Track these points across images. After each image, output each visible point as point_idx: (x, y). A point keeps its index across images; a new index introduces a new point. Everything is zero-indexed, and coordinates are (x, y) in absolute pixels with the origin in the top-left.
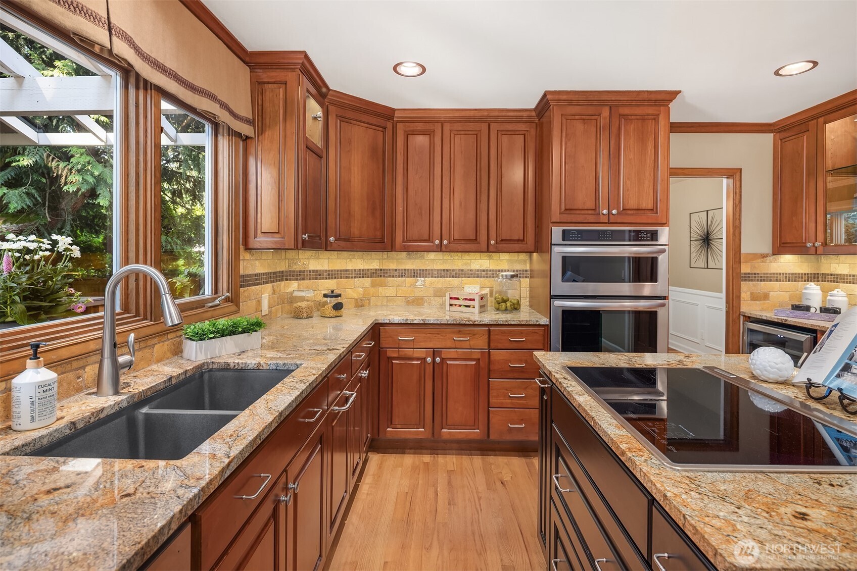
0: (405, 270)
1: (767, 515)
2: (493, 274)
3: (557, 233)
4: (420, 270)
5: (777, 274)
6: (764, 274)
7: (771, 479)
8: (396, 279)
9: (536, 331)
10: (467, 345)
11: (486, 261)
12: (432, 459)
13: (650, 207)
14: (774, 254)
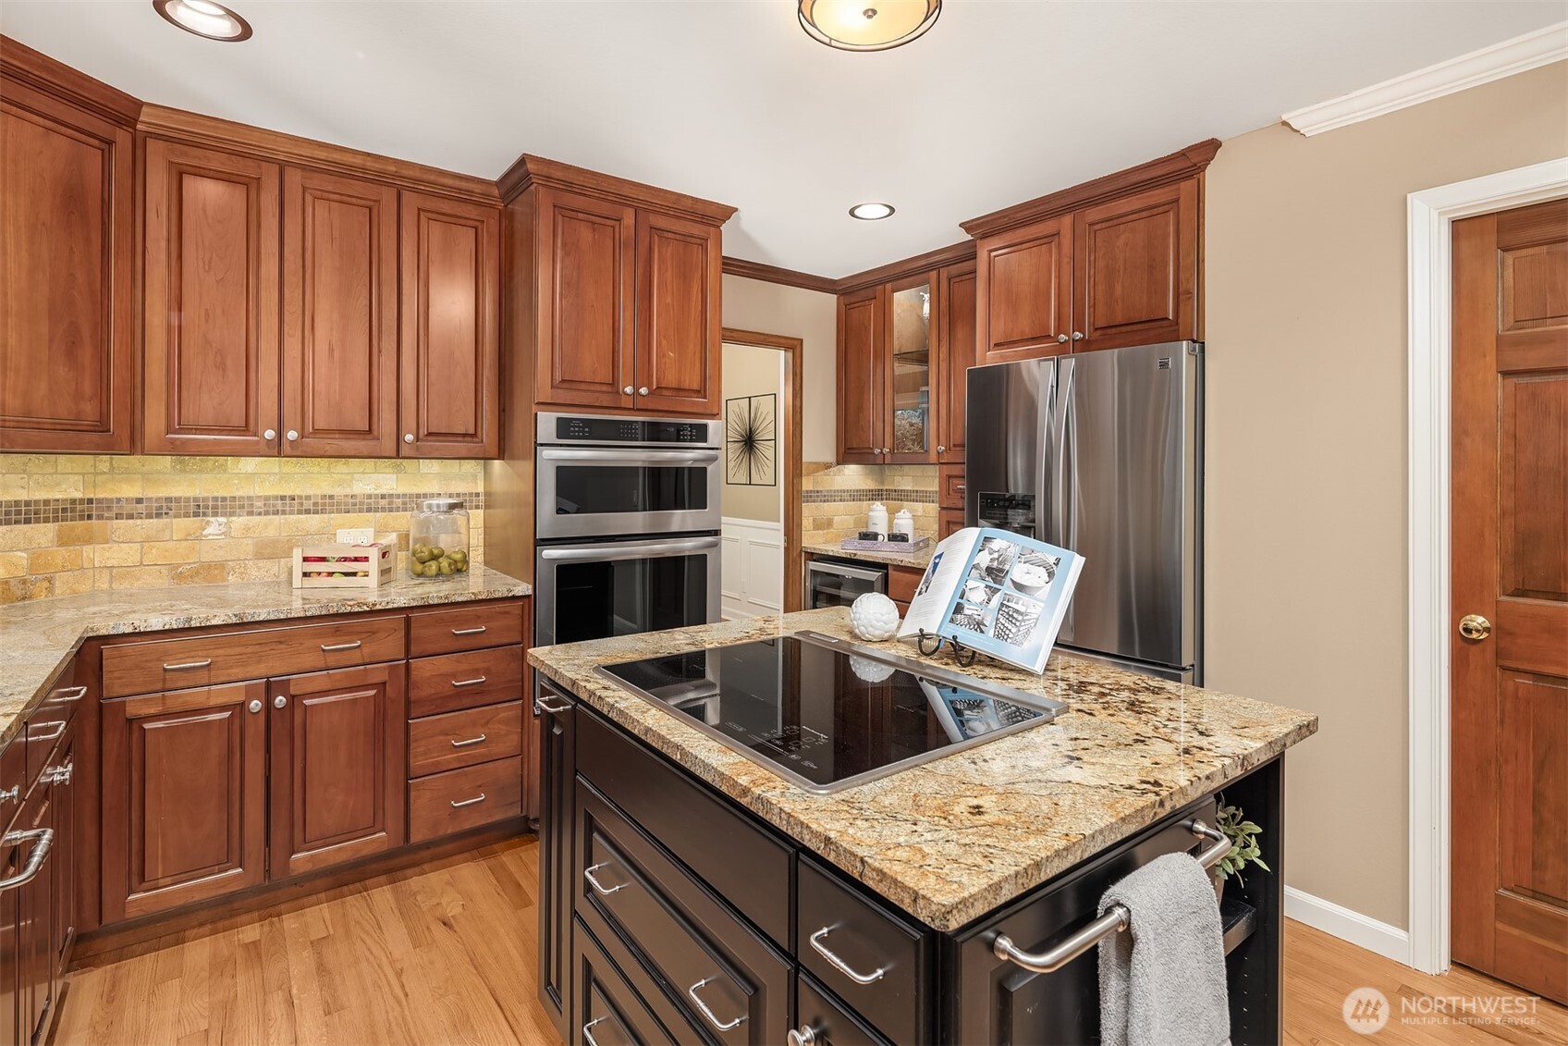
0: (169, 500)
1: (945, 822)
2: (405, 503)
3: (547, 423)
4: (215, 499)
5: (841, 491)
6: (828, 491)
7: (930, 772)
8: (139, 522)
9: (507, 610)
10: (356, 657)
11: (389, 476)
12: (266, 929)
13: (696, 386)
14: (838, 464)
